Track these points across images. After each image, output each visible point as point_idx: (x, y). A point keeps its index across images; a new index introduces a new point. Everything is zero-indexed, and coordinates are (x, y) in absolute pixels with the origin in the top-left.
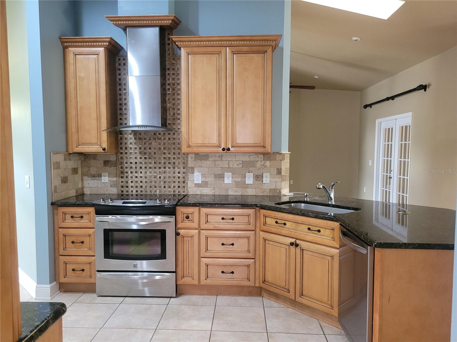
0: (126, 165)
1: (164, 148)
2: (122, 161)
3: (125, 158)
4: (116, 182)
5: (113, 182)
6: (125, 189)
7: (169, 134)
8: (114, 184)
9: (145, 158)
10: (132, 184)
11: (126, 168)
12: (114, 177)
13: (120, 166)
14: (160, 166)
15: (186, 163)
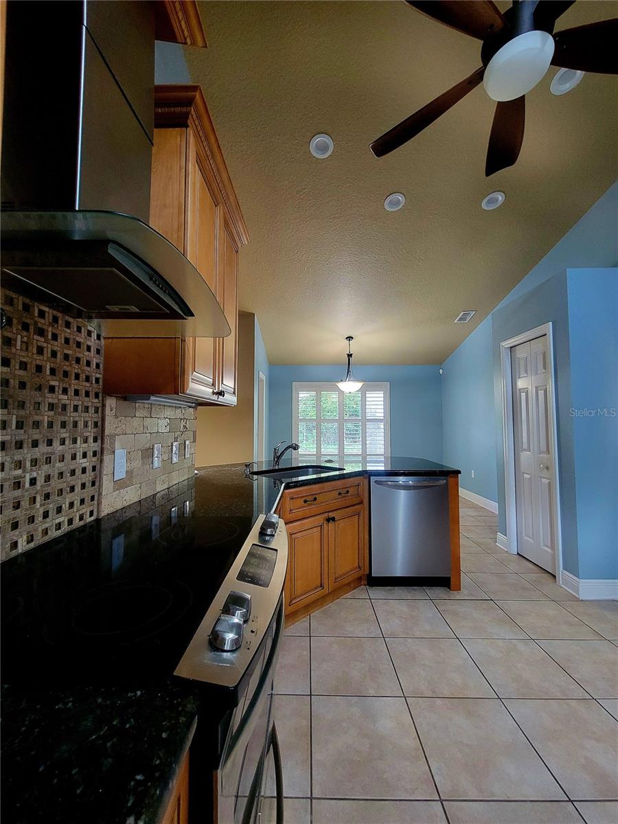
1: (53, 371)
15: (100, 424)
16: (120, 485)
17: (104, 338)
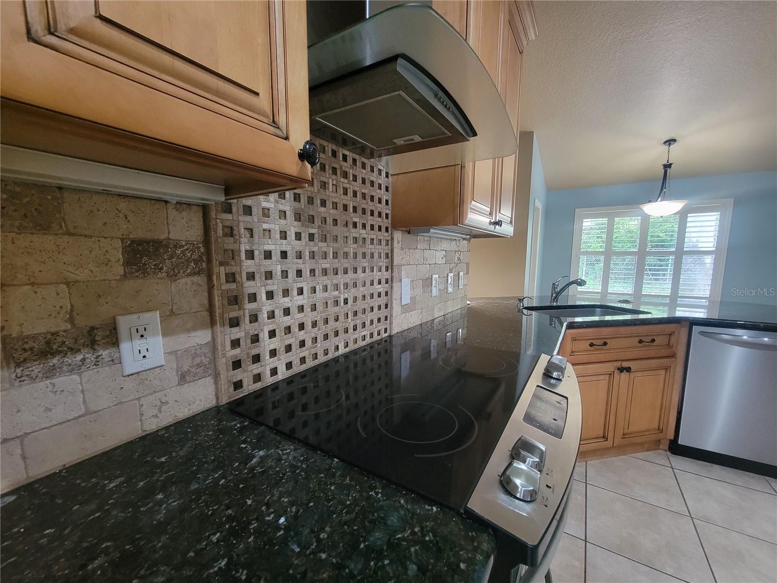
0: (248, 265)
1: (355, 209)
2: (229, 243)
3: (242, 230)
4: (206, 350)
5: (195, 355)
6: (245, 375)
7: (364, 166)
8: (198, 366)
9: (311, 237)
10: (274, 344)
11: (251, 276)
12: (194, 329)
13: (222, 269)
14: (346, 265)
15: (390, 255)
16: (406, 309)
17: (392, 175)
